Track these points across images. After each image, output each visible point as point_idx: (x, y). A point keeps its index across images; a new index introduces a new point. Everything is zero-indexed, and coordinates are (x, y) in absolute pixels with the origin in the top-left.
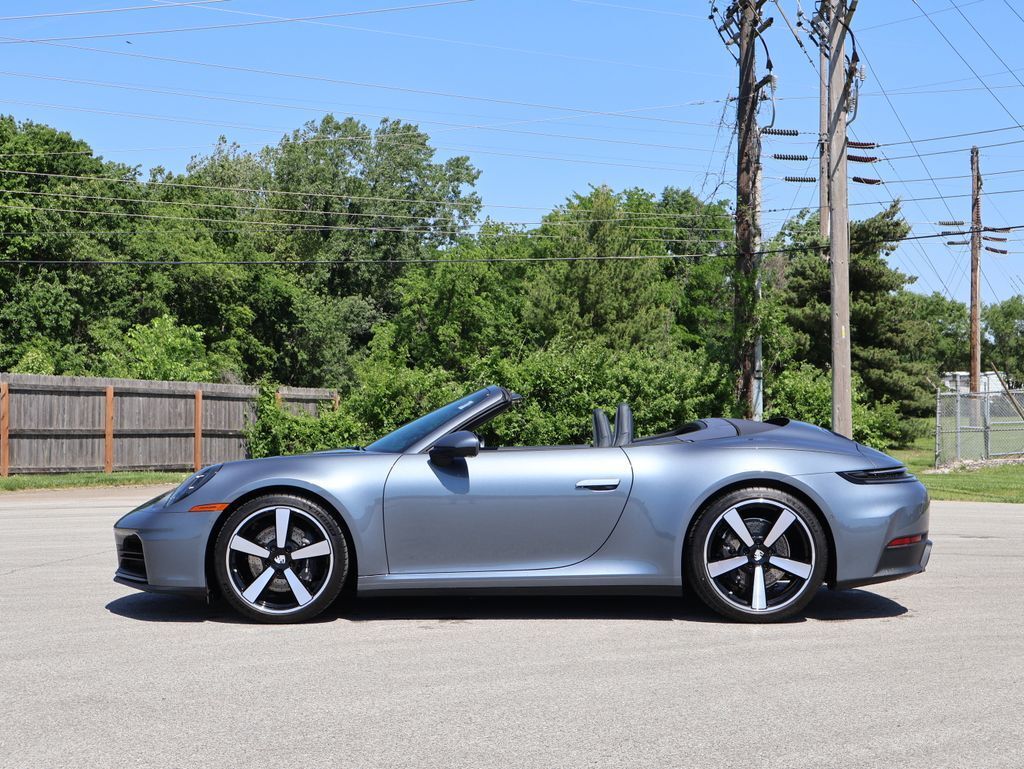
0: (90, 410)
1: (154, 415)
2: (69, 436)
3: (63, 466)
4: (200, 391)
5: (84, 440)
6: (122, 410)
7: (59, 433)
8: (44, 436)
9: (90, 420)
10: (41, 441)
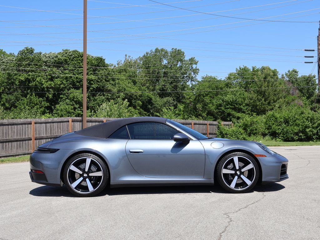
1: (200, 129)
4: (208, 123)
6: (194, 128)
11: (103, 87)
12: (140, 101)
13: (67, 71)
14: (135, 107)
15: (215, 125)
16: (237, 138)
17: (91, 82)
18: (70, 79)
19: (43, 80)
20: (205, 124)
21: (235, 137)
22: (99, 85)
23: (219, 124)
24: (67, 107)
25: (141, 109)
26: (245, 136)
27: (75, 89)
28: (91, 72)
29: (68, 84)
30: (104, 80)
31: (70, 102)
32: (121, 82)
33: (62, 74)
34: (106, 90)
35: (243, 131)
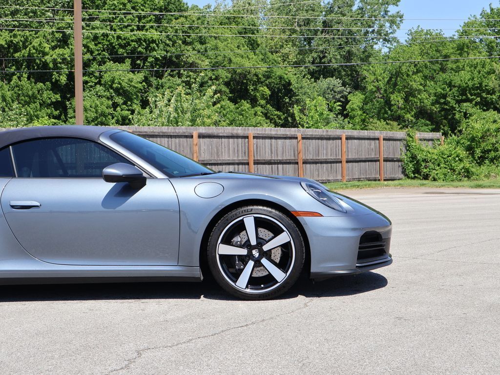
0: (335, 147)
1: (362, 150)
2: (326, 162)
3: (324, 179)
4: (382, 136)
5: (333, 164)
6: (348, 147)
7: (323, 161)
8: (315, 162)
9: (335, 153)
10: (314, 165)
11: (178, 57)
12: (265, 88)
13: (97, 23)
14: (254, 102)
15: (400, 140)
16: (451, 169)
17: (151, 45)
18: (103, 39)
19: (46, 45)
20: (374, 139)
21: (445, 166)
22: (167, 52)
23: (408, 138)
24: (98, 103)
25: (268, 106)
26: (468, 165)
27: (115, 62)
28: (152, 24)
29: (98, 50)
30: (180, 42)
31: (105, 91)
32: (221, 45)
33: (87, 30)
34: (186, 63)
35: (463, 153)
